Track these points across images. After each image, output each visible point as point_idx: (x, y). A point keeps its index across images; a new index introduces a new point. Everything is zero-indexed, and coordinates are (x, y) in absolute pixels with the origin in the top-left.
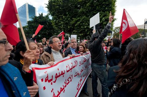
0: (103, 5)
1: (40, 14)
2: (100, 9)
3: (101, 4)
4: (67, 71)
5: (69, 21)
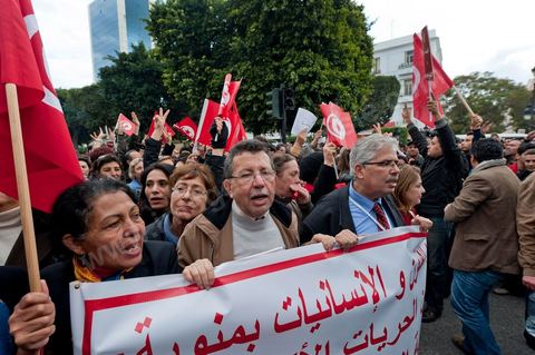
0: (296, 29)
2: (289, 41)
3: (290, 26)
4: (279, 328)
5: (207, 75)
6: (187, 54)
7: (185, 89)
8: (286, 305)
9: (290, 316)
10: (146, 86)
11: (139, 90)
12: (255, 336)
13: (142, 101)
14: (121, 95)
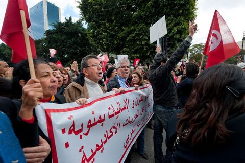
1: (68, 18)
4: (110, 117)
5: (115, 31)
6: (104, 20)
7: (102, 39)
8: (109, 109)
9: (111, 113)
10: (73, 39)
11: (69, 42)
12: (103, 120)
13: (70, 47)
14: (58, 44)
